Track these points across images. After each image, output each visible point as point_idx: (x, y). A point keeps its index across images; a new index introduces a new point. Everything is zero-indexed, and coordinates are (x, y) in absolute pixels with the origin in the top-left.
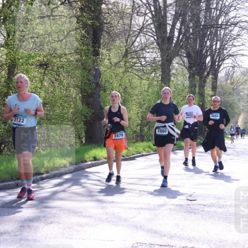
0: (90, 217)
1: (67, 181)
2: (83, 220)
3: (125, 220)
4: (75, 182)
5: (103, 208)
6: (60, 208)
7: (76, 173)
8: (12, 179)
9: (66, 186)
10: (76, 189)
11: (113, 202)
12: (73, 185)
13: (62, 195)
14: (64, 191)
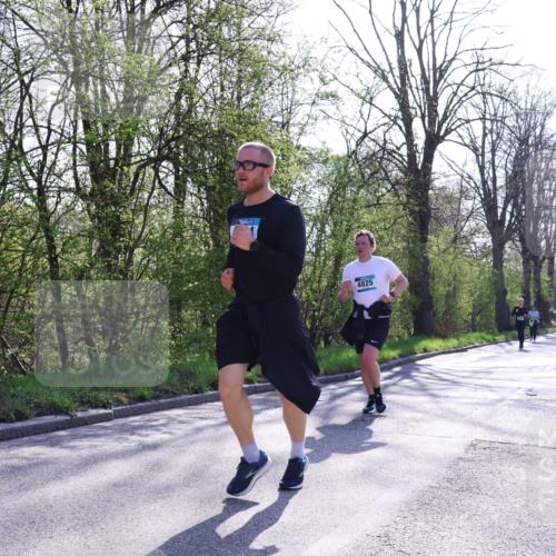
0: (425, 412)
1: (397, 374)
2: (419, 415)
3: (462, 416)
4: (406, 375)
5: (437, 402)
6: (393, 403)
7: (406, 366)
8: (342, 372)
9: (396, 379)
10: (407, 382)
11: (447, 397)
12: (404, 378)
13: (393, 389)
14: (394, 384)
